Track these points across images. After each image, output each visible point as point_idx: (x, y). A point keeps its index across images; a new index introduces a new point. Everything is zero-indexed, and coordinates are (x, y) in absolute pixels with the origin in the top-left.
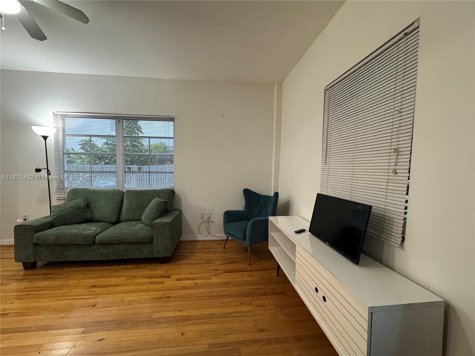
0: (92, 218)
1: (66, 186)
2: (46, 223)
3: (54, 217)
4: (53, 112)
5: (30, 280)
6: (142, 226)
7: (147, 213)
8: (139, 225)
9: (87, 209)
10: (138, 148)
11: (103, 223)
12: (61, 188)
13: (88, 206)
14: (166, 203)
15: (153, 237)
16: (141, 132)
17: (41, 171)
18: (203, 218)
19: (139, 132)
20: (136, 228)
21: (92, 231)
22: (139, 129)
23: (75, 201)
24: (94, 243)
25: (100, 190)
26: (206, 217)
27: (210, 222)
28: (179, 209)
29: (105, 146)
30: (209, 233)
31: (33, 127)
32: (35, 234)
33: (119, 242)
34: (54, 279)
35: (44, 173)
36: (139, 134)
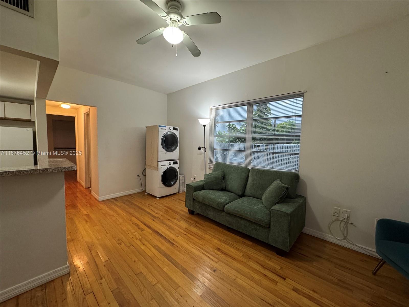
0: (225, 188)
1: (215, 160)
2: (200, 185)
3: (205, 182)
4: (210, 108)
5: (189, 223)
6: (261, 206)
7: (267, 195)
8: (259, 205)
9: (223, 180)
10: (266, 128)
11: (232, 194)
12: (212, 161)
13: (224, 177)
14: (287, 188)
15: (270, 223)
16: (270, 113)
17: (201, 149)
18: (337, 215)
19: (269, 113)
20: (256, 208)
21: (223, 200)
22: (268, 111)
23: (216, 172)
24: (224, 211)
25: (233, 165)
26: (343, 216)
27: (349, 224)
28: (303, 197)
29: (243, 128)
30: (345, 238)
31: (199, 120)
32: (194, 192)
33: (241, 216)
34: (199, 228)
35: (202, 150)
36: (268, 115)
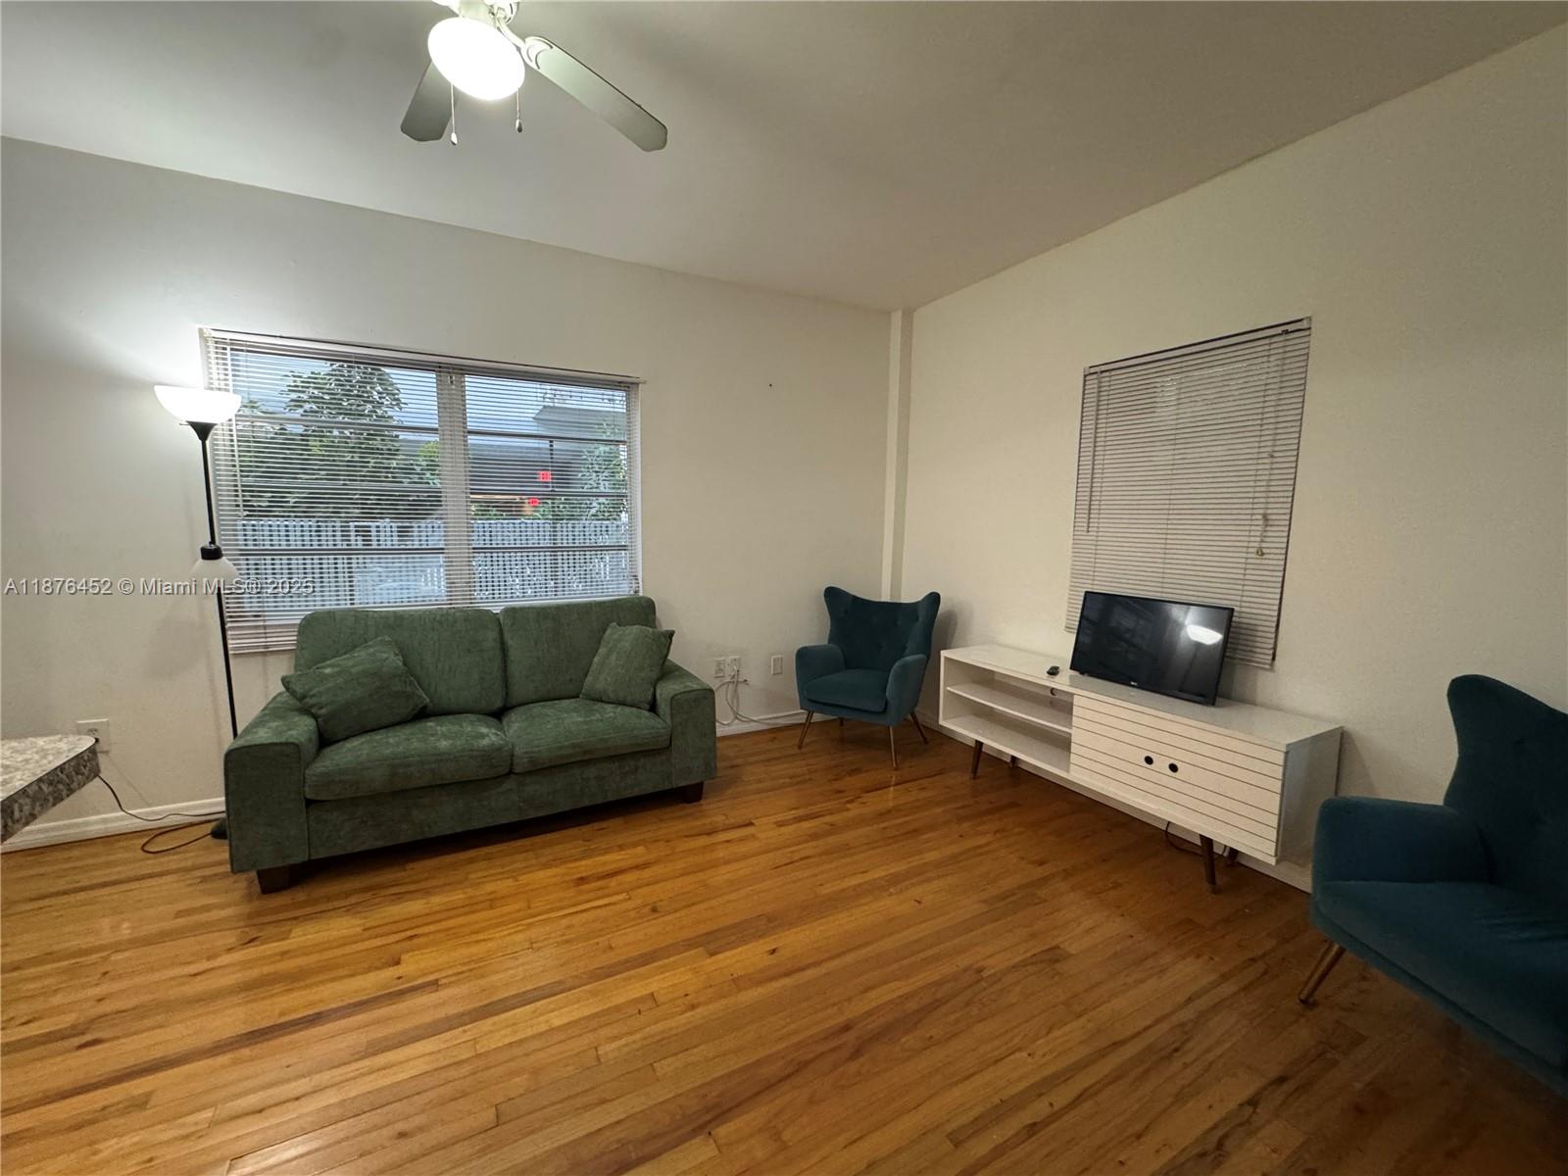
4: (201, 331)
14: (671, 636)
15: (671, 733)
18: (721, 675)
24: (511, 772)
26: (729, 672)
27: (740, 685)
30: (736, 714)
32: (305, 768)
